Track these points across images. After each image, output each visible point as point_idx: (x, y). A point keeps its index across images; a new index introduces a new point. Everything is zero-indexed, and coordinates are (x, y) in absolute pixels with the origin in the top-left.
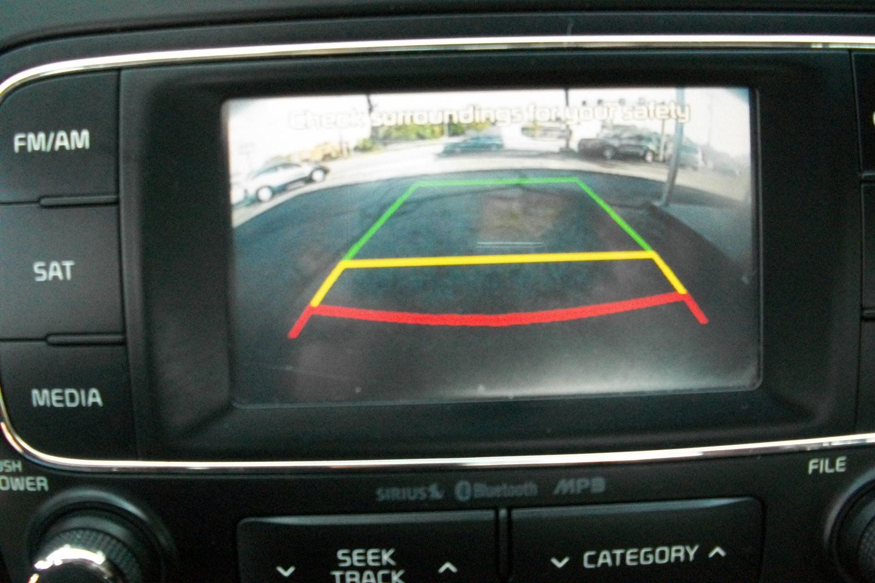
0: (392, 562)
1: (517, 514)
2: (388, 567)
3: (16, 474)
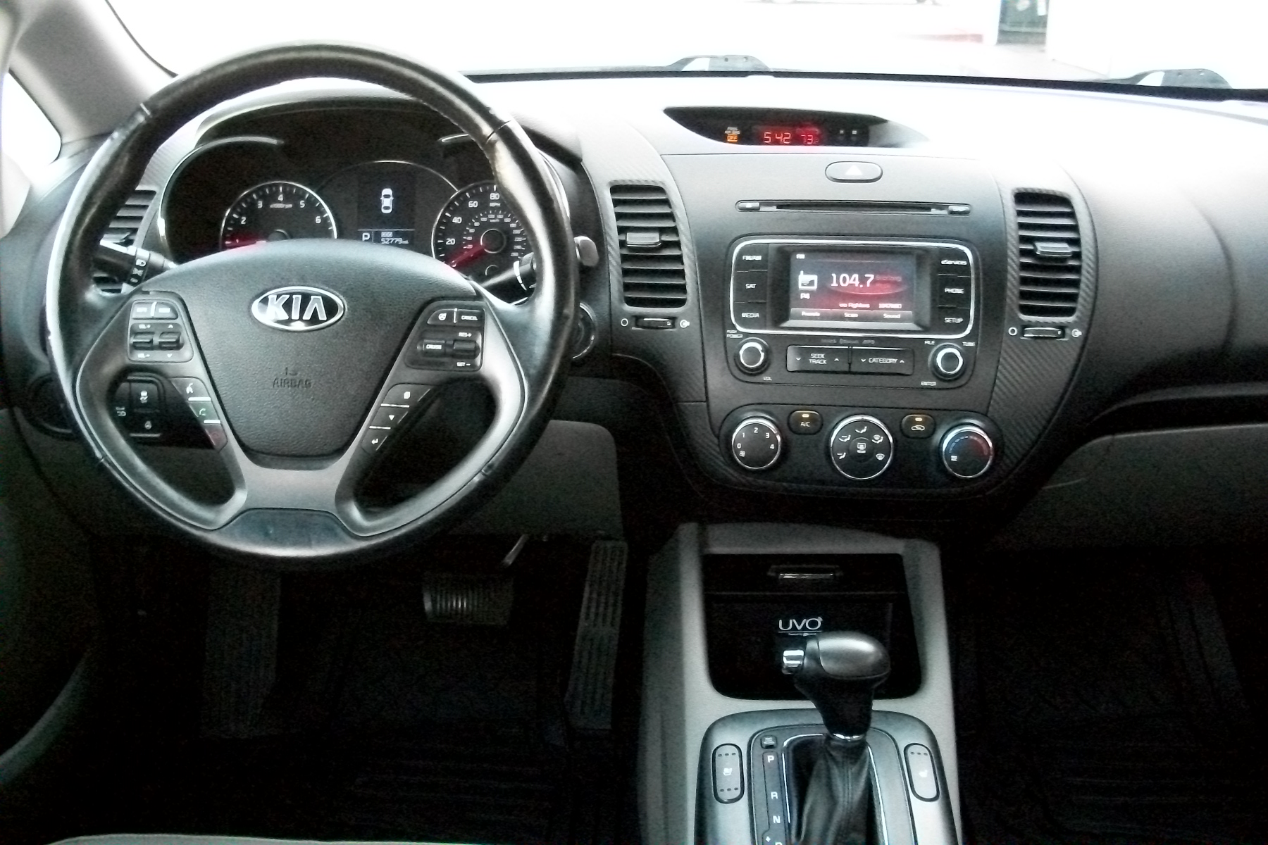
0: (824, 358)
1: (854, 348)
2: (822, 359)
3: (735, 334)
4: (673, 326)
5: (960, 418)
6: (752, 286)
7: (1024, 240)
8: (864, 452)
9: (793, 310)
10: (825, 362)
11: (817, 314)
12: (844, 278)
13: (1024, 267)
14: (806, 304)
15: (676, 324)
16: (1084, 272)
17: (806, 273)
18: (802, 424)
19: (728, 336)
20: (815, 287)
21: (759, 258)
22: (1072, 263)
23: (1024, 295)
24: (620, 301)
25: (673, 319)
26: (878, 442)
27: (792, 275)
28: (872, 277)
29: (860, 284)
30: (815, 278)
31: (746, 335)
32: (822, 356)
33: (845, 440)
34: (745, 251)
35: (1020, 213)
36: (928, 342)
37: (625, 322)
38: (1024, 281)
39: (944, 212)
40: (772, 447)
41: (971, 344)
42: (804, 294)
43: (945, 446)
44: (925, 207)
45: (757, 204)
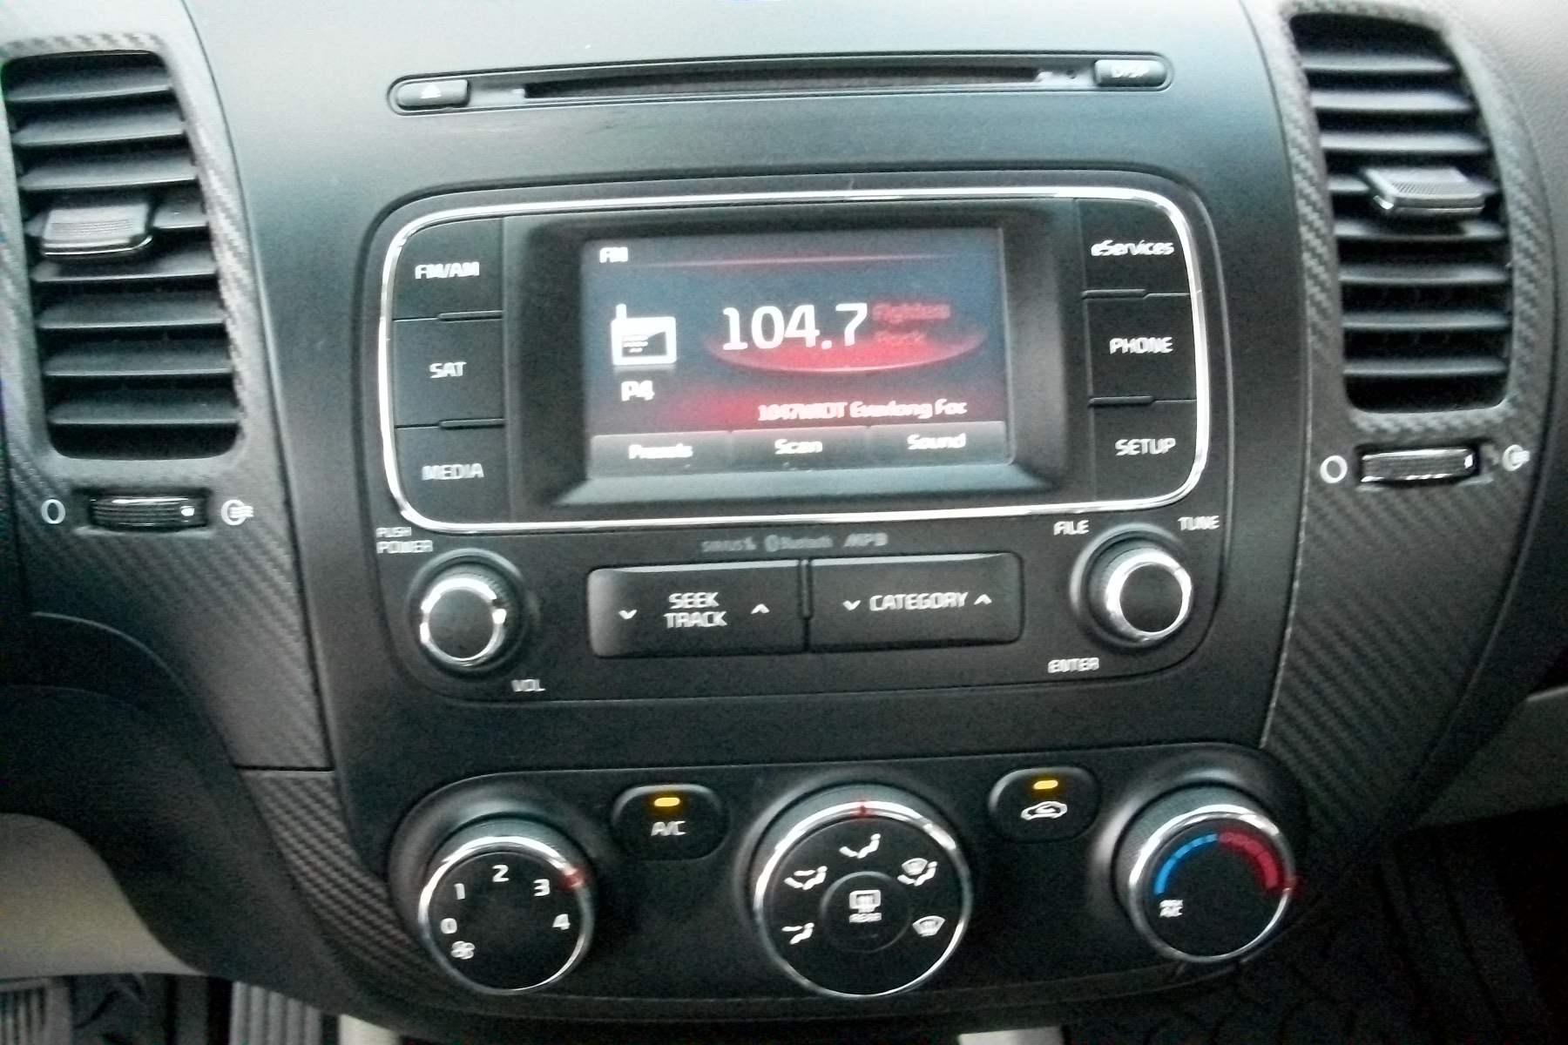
0: (717, 604)
1: (817, 563)
2: (710, 609)
3: (404, 539)
4: (204, 519)
5: (1183, 768)
6: (452, 369)
7: (1340, 163)
8: (877, 917)
9: (600, 443)
10: (719, 620)
11: (683, 451)
12: (768, 323)
13: (1349, 252)
14: (642, 419)
15: (211, 513)
16: (1517, 258)
17: (633, 312)
18: (659, 829)
19: (381, 547)
20: (669, 358)
21: (471, 269)
22: (1477, 231)
23: (1359, 345)
24: (37, 445)
25: (202, 496)
26: (919, 882)
27: (589, 324)
28: (861, 310)
29: (819, 339)
30: (666, 325)
31: (443, 540)
32: (710, 599)
33: (809, 885)
34: (421, 249)
35: (1318, 81)
36: (1063, 528)
37: (53, 511)
38: (1355, 298)
39: (1082, 81)
40: (562, 922)
41: (1208, 523)
42: (634, 384)
43: (1135, 877)
44: (1019, 67)
45: (457, 88)
